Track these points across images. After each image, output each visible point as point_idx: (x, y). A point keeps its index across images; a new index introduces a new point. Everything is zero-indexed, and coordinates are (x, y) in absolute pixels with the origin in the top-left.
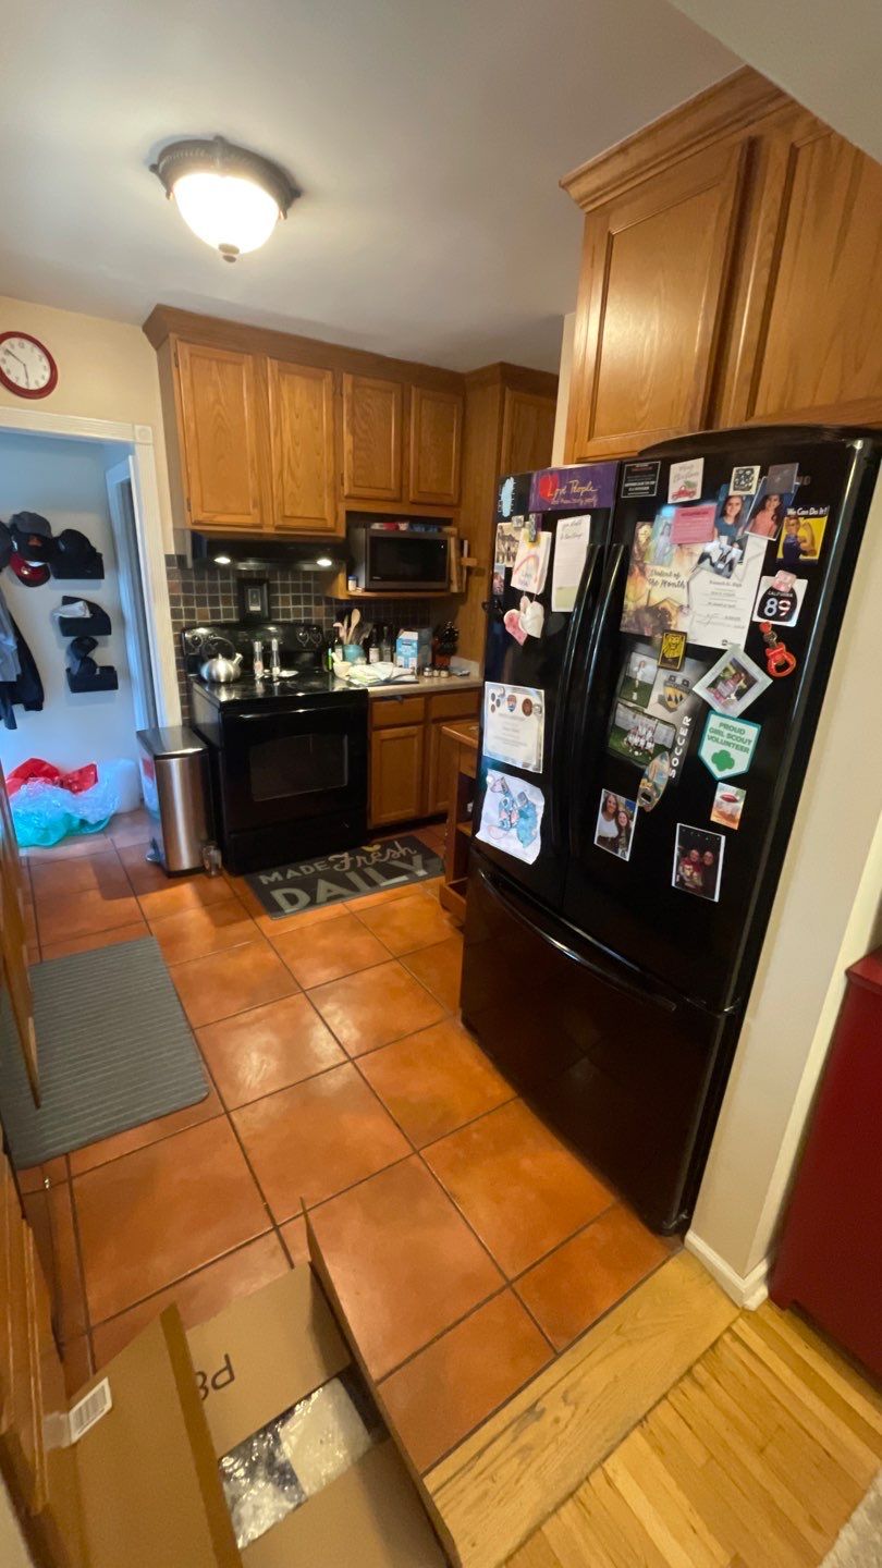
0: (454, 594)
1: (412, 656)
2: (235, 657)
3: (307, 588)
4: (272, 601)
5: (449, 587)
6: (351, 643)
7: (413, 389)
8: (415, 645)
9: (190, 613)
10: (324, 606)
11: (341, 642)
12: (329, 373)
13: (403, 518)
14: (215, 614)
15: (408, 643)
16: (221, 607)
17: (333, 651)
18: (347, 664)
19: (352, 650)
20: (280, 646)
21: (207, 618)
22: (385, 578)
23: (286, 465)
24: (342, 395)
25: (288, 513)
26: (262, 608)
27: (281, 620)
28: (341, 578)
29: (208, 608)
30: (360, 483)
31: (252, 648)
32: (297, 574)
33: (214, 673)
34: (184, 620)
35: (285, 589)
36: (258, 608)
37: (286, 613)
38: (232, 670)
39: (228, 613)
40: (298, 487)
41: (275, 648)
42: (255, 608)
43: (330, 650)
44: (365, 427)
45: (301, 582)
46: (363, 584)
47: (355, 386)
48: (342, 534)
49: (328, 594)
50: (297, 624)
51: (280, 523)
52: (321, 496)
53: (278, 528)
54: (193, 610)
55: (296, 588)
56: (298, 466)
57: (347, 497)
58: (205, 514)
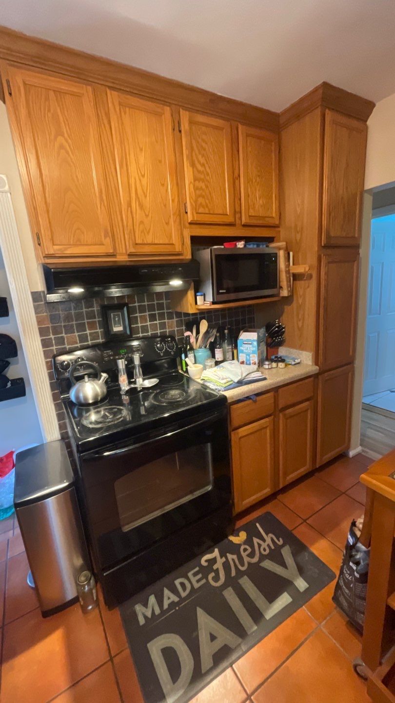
0: (284, 297)
1: (253, 352)
2: (101, 376)
3: (161, 306)
4: (132, 321)
5: (279, 293)
6: (200, 347)
7: (240, 127)
8: (255, 343)
9: (60, 341)
10: (175, 320)
11: (192, 349)
12: (167, 110)
13: (239, 239)
14: (83, 338)
15: (249, 342)
16: (88, 332)
17: (186, 356)
18: (200, 366)
19: (203, 353)
20: (141, 359)
21: (77, 343)
22: (228, 291)
23: (133, 195)
24: (180, 131)
25: (139, 241)
26: (125, 327)
27: (141, 335)
28: (190, 294)
29: (76, 334)
30: (201, 210)
31: (116, 365)
32: (152, 295)
33: (81, 395)
34: (54, 347)
35: (142, 309)
36: (121, 329)
37: (145, 329)
38: (99, 390)
39: (95, 336)
40: (147, 216)
41: (137, 361)
42: (117, 329)
43: (183, 356)
44: (202, 160)
45: (155, 302)
46: (210, 298)
47: (191, 122)
48: (188, 256)
49: (179, 310)
50: (154, 336)
51: (132, 250)
52: (167, 224)
53: (130, 255)
54: (63, 338)
55: (151, 308)
56: (146, 196)
57: (190, 223)
58: (56, 247)
